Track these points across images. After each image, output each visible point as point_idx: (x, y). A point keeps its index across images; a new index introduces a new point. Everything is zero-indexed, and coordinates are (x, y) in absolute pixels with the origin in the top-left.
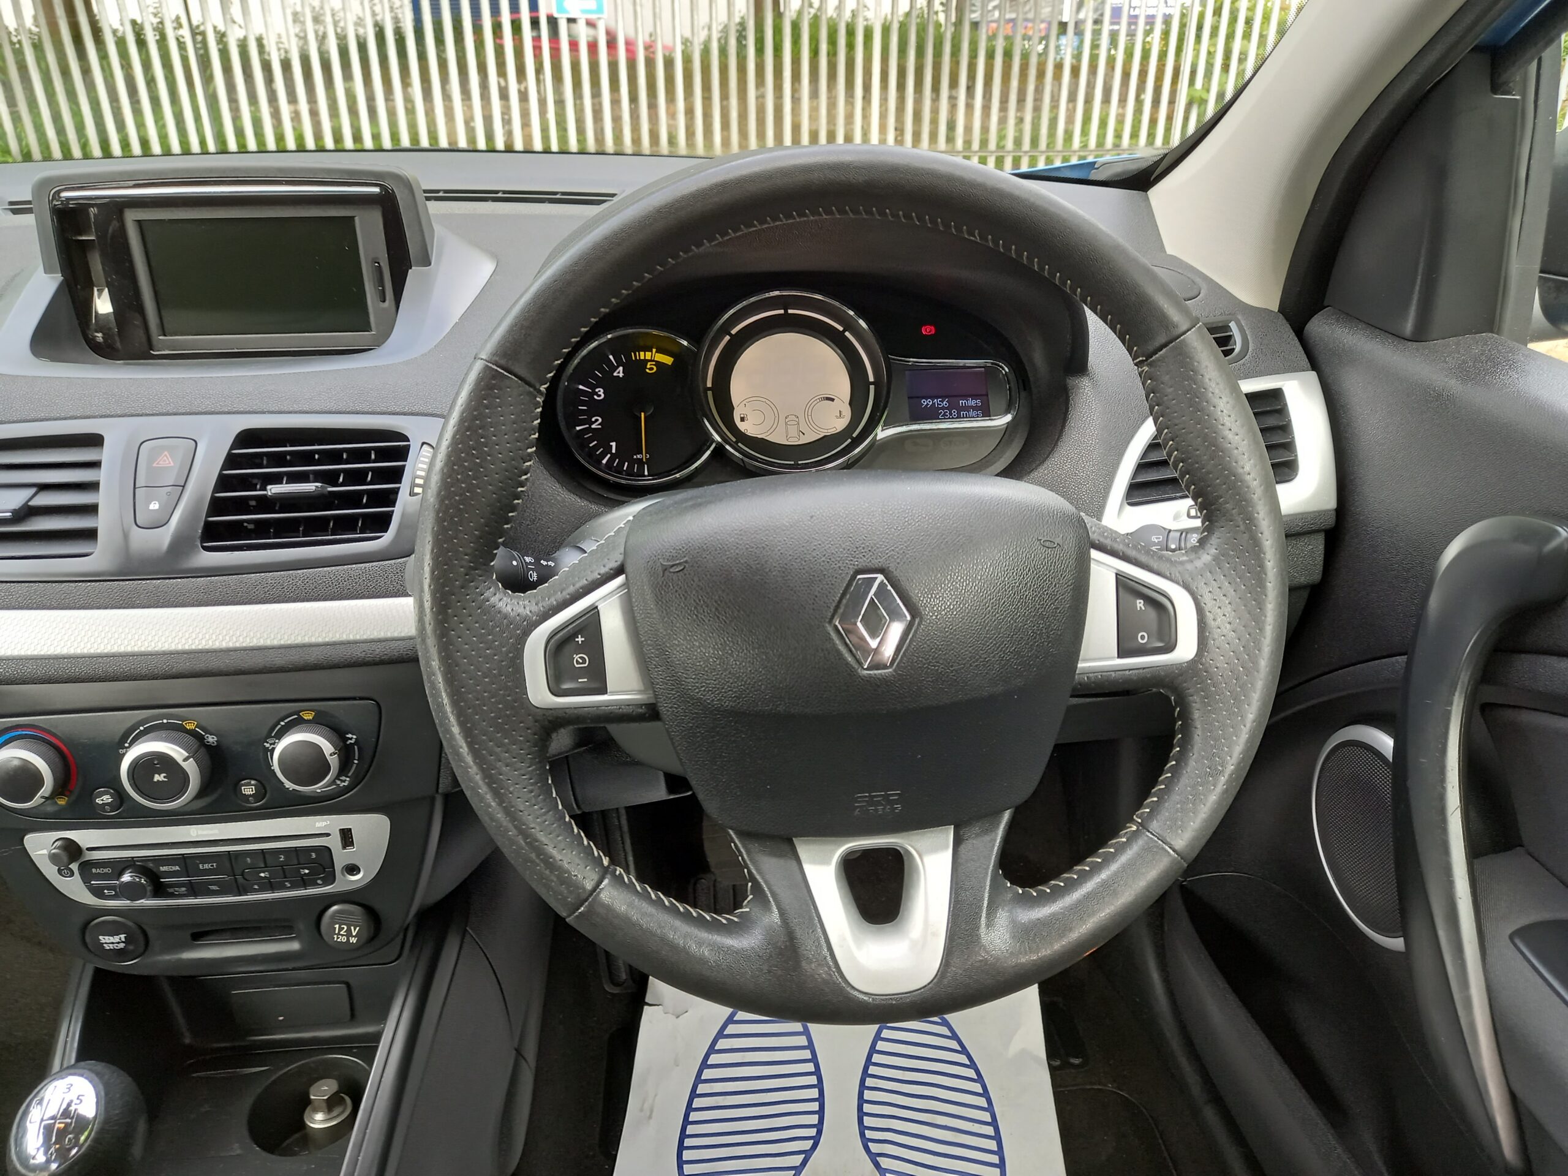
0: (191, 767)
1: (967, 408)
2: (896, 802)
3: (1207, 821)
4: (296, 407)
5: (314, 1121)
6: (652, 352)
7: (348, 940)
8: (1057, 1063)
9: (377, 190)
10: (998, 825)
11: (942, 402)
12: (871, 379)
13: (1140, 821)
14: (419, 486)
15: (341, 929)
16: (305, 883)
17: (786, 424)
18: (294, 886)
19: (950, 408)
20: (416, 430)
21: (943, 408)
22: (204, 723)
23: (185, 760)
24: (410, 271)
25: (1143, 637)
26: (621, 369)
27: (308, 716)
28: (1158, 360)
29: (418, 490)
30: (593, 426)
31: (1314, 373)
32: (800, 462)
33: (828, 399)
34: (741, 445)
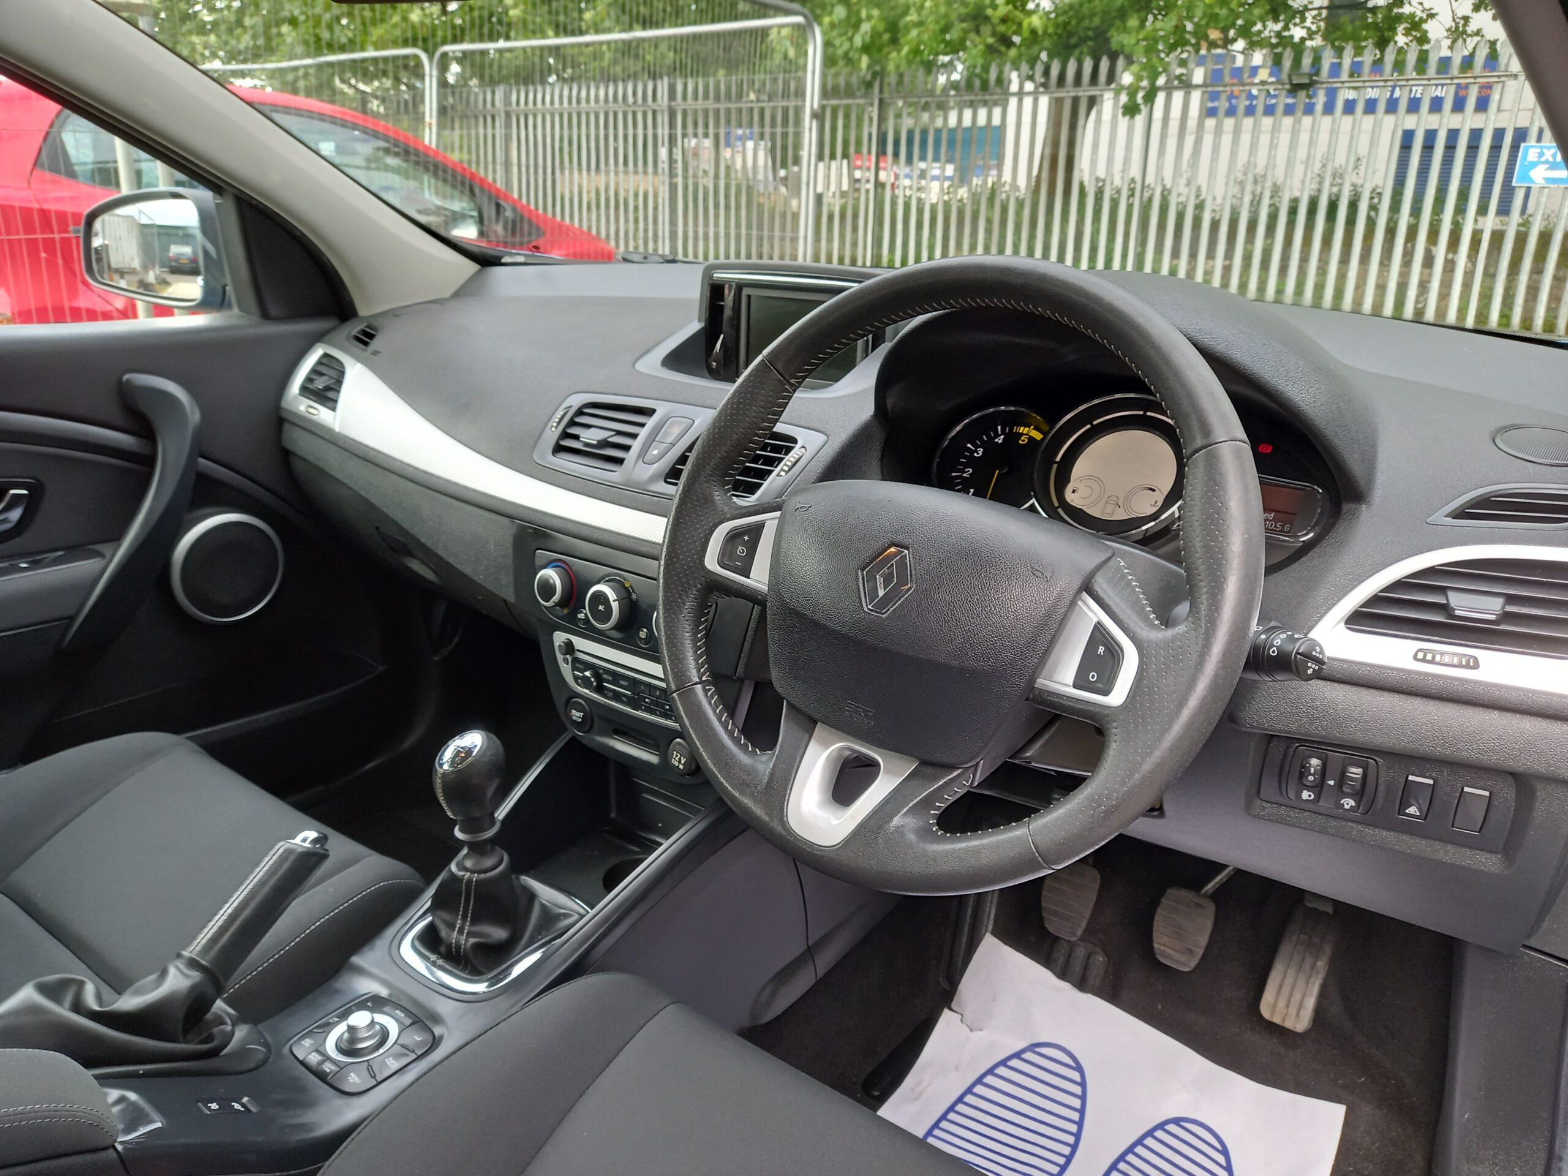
0: (616, 609)
2: (871, 718)
6: (1030, 428)
7: (679, 765)
14: (785, 471)
15: (677, 756)
16: (666, 715)
17: (1105, 504)
18: (660, 715)
20: (805, 439)
22: (633, 586)
23: (614, 601)
25: (1093, 677)
26: (1002, 437)
29: (783, 473)
30: (964, 475)
33: (1151, 489)
34: (1060, 510)
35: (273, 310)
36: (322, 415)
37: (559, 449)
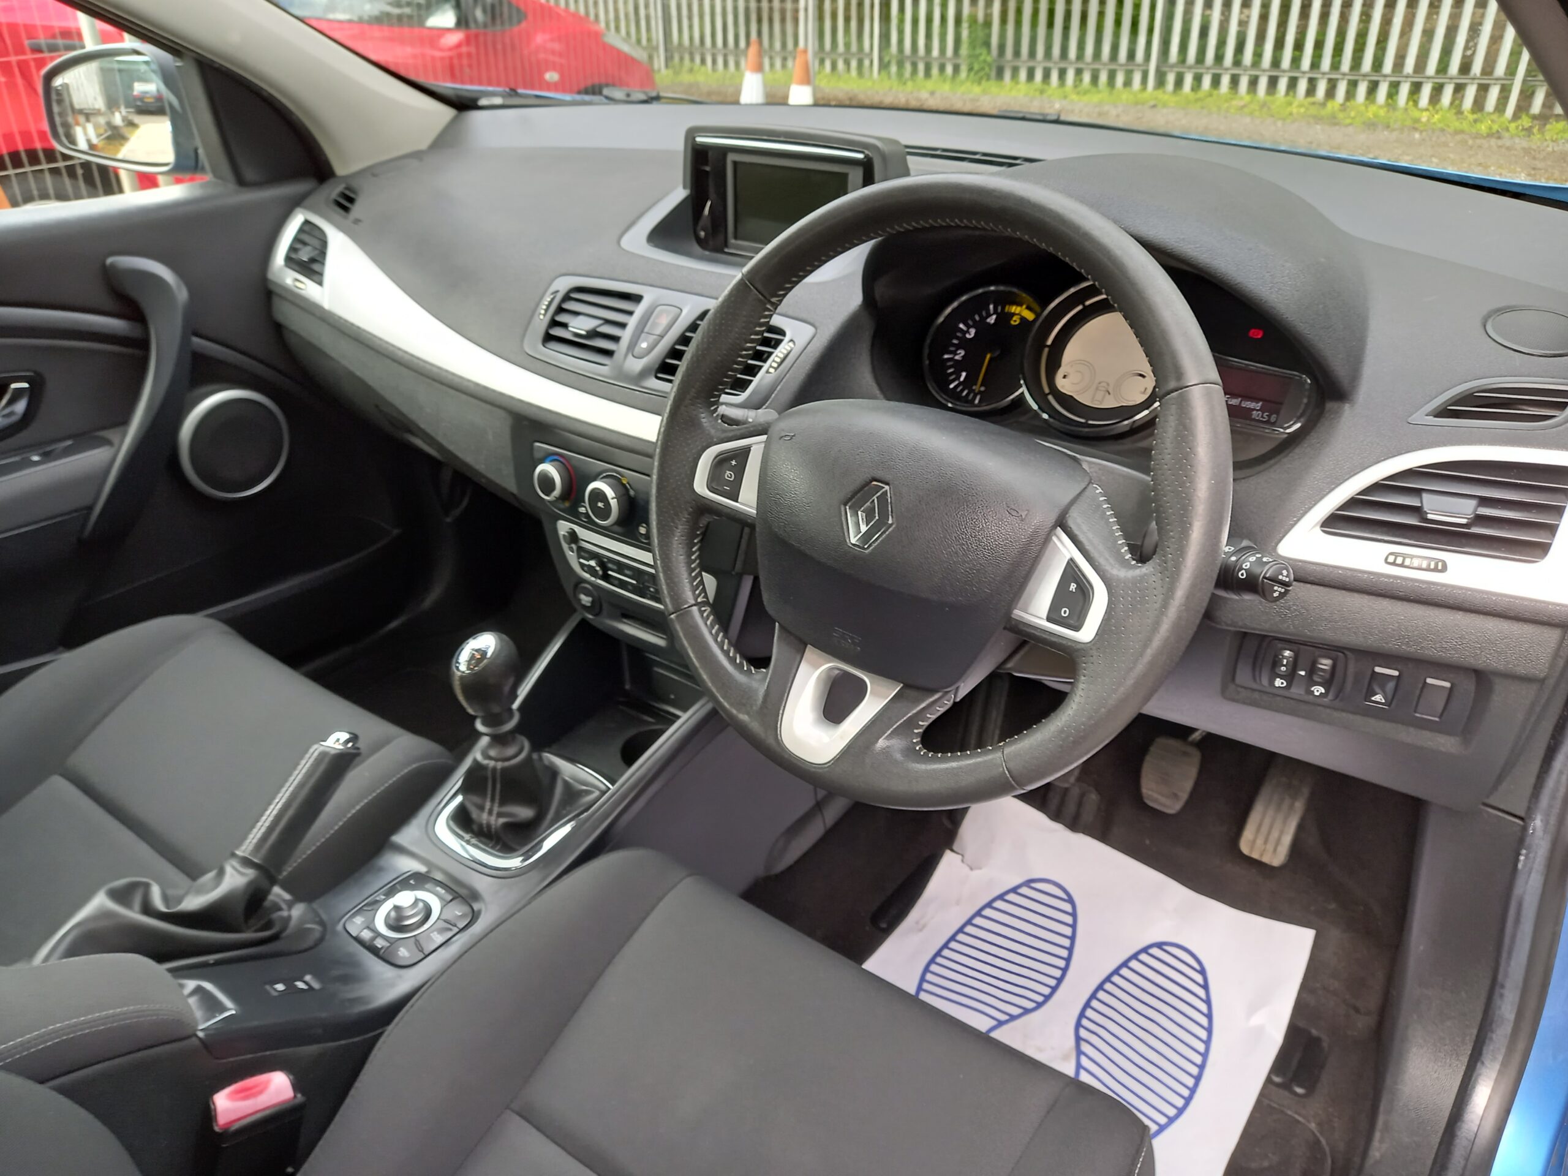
0: (615, 506)
2: (858, 645)
6: (1022, 307)
8: (1278, 1080)
9: (861, 156)
14: (774, 367)
17: (1097, 388)
20: (793, 331)
22: (631, 483)
23: (613, 499)
25: (1066, 612)
26: (994, 317)
29: (772, 370)
30: (956, 357)
32: (1091, 422)
33: (1141, 375)
34: (1050, 397)
35: (250, 174)
36: (308, 288)
37: (548, 338)
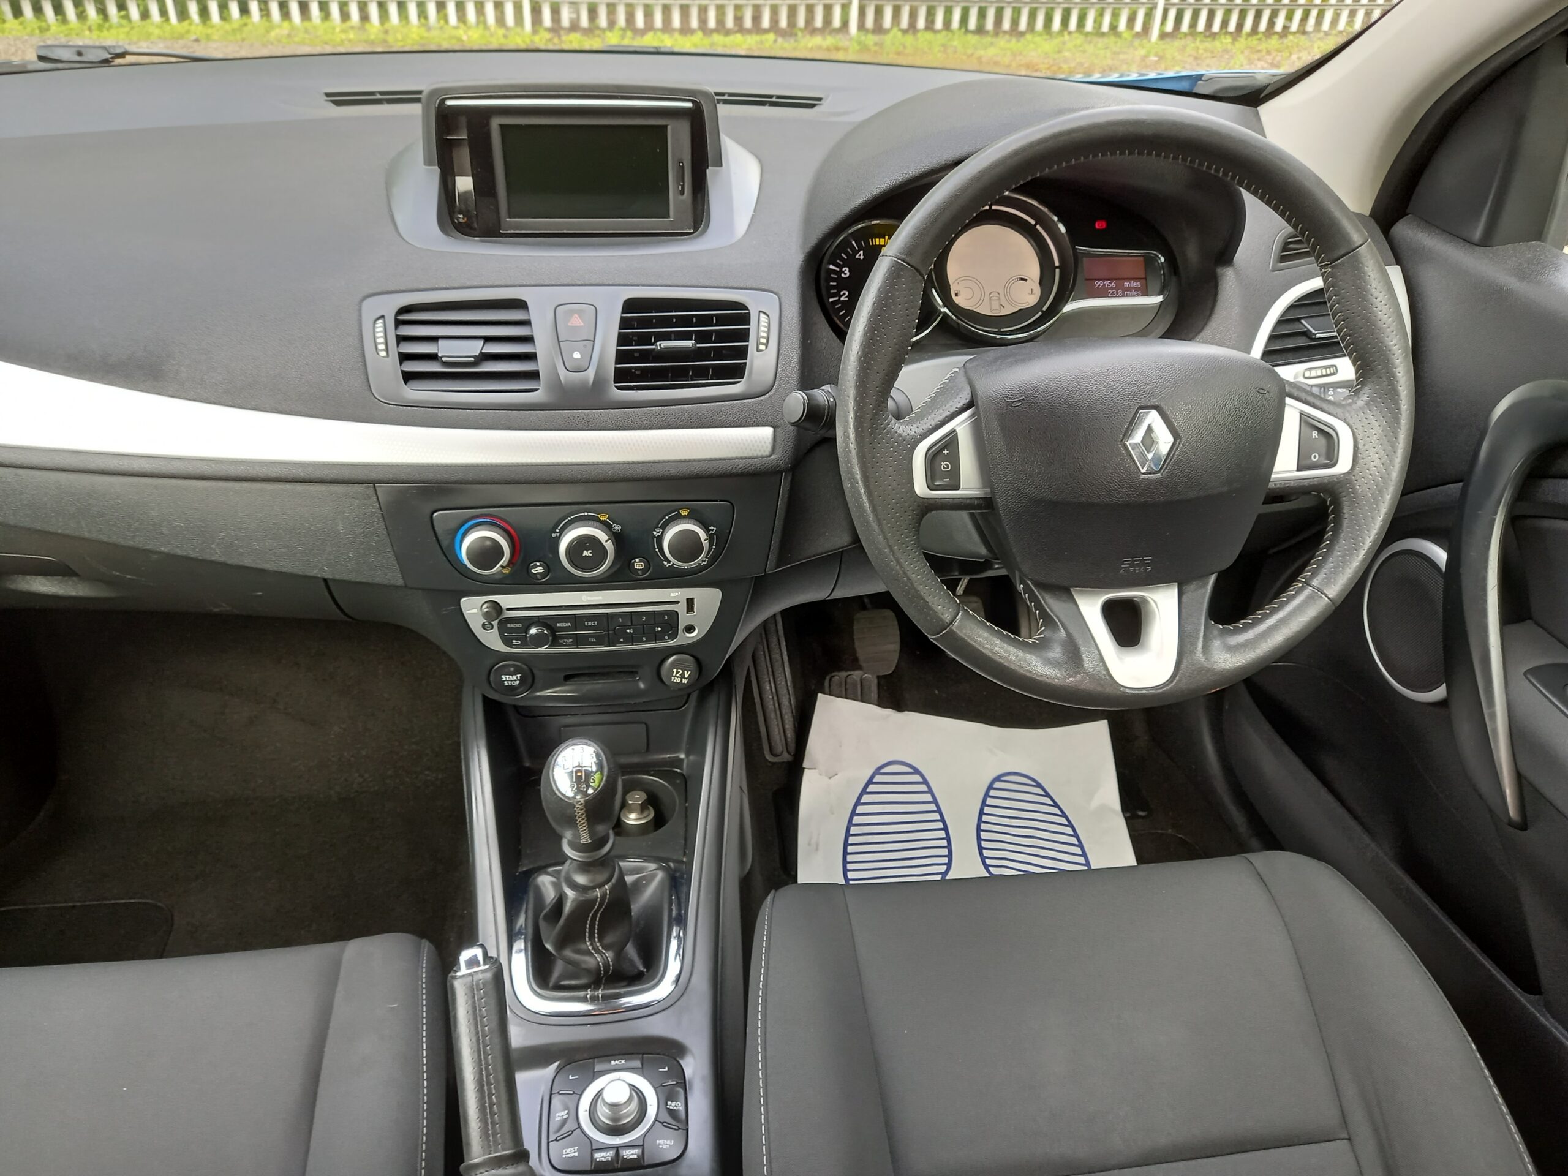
0: (609, 546)
1: (1129, 289)
2: (1148, 565)
3: (1351, 579)
4: (661, 282)
5: (629, 819)
6: (884, 238)
7: (681, 681)
8: (1128, 815)
9: (689, 105)
10: (1208, 583)
11: (1111, 283)
12: (1057, 264)
13: (1304, 580)
14: (763, 344)
15: (677, 672)
16: (656, 638)
17: (990, 299)
18: (648, 641)
19: (1117, 289)
20: (753, 301)
21: (1112, 288)
22: (611, 516)
23: (607, 541)
24: (707, 170)
25: (1315, 457)
26: (862, 252)
27: (684, 513)
28: (1339, 264)
29: (762, 347)
30: (842, 299)
31: (1398, 267)
32: (1002, 330)
33: (1022, 279)
34: (959, 316)
37: (413, 377)
